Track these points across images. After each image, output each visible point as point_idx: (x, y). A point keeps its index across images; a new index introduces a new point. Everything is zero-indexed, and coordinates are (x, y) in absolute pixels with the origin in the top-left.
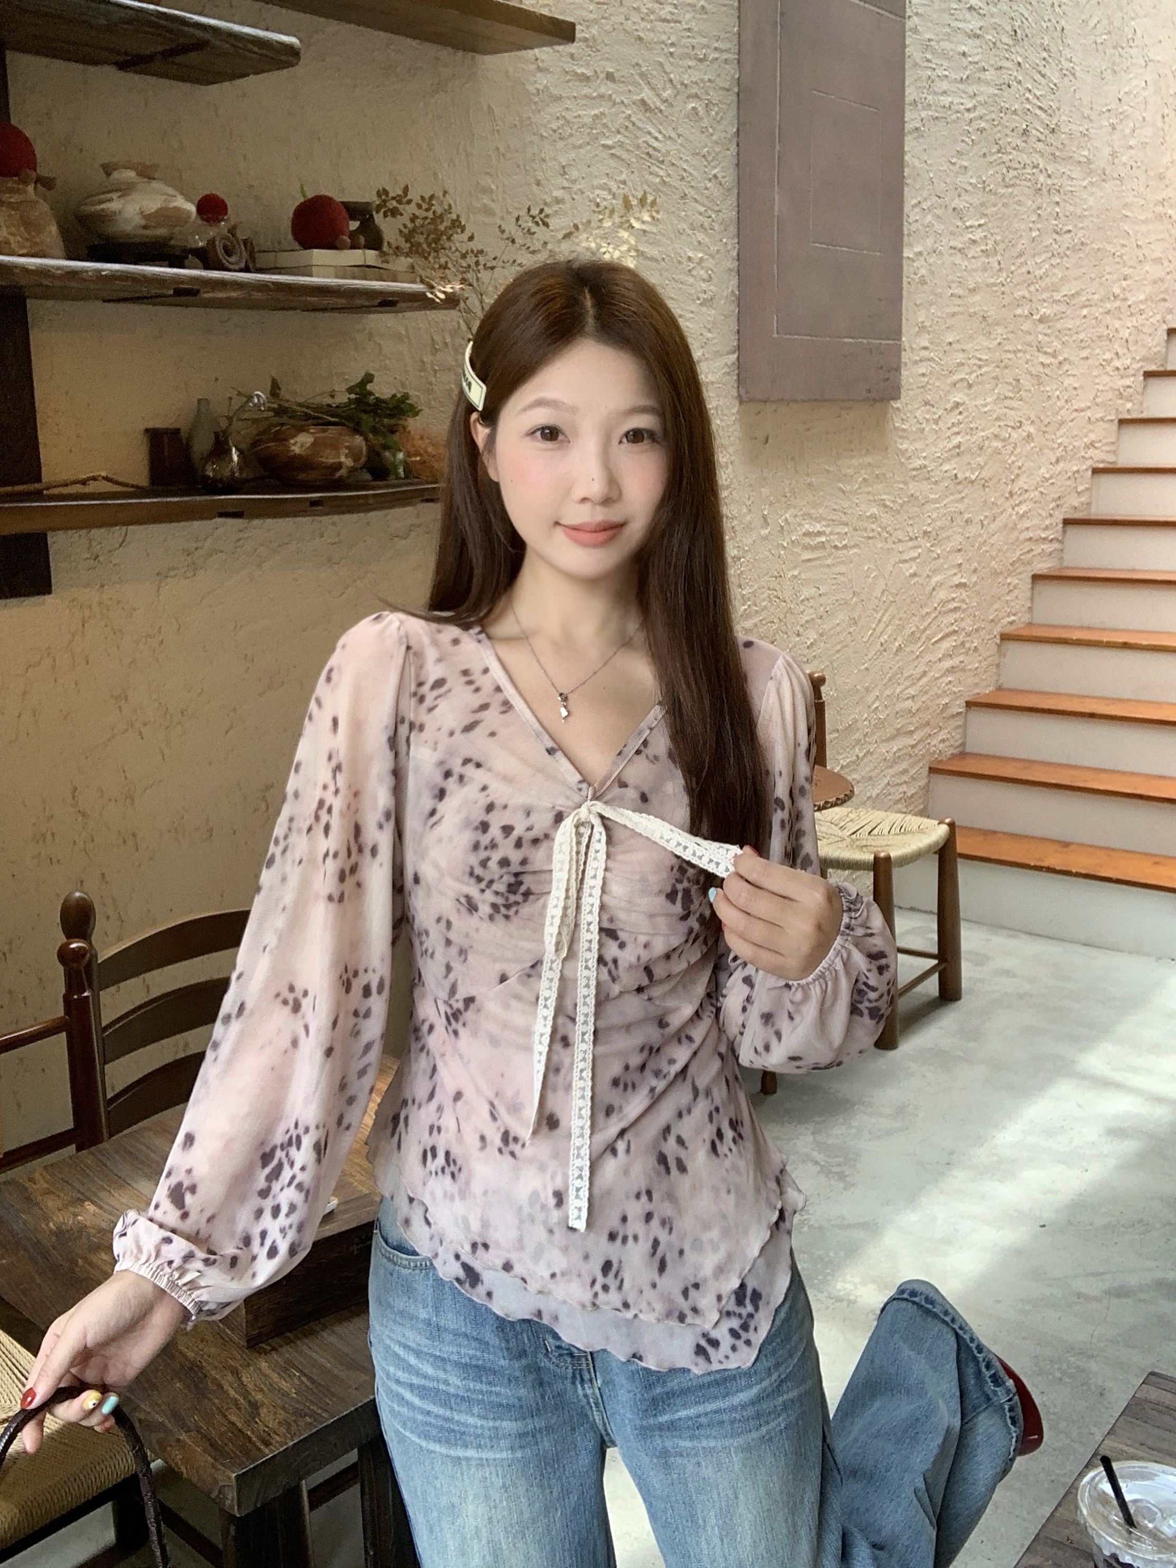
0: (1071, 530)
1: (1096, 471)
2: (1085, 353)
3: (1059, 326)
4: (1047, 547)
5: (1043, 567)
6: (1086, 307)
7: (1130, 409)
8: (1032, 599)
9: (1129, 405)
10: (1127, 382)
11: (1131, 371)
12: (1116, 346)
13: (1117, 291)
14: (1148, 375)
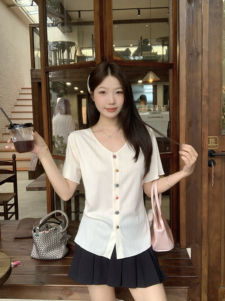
2: (6, 102)
3: (3, 98)
4: (3, 130)
5: (4, 133)
6: (6, 95)
7: (13, 110)
8: (2, 137)
10: (12, 106)
11: (12, 105)
12: (10, 101)
13: (10, 93)
14: (15, 106)
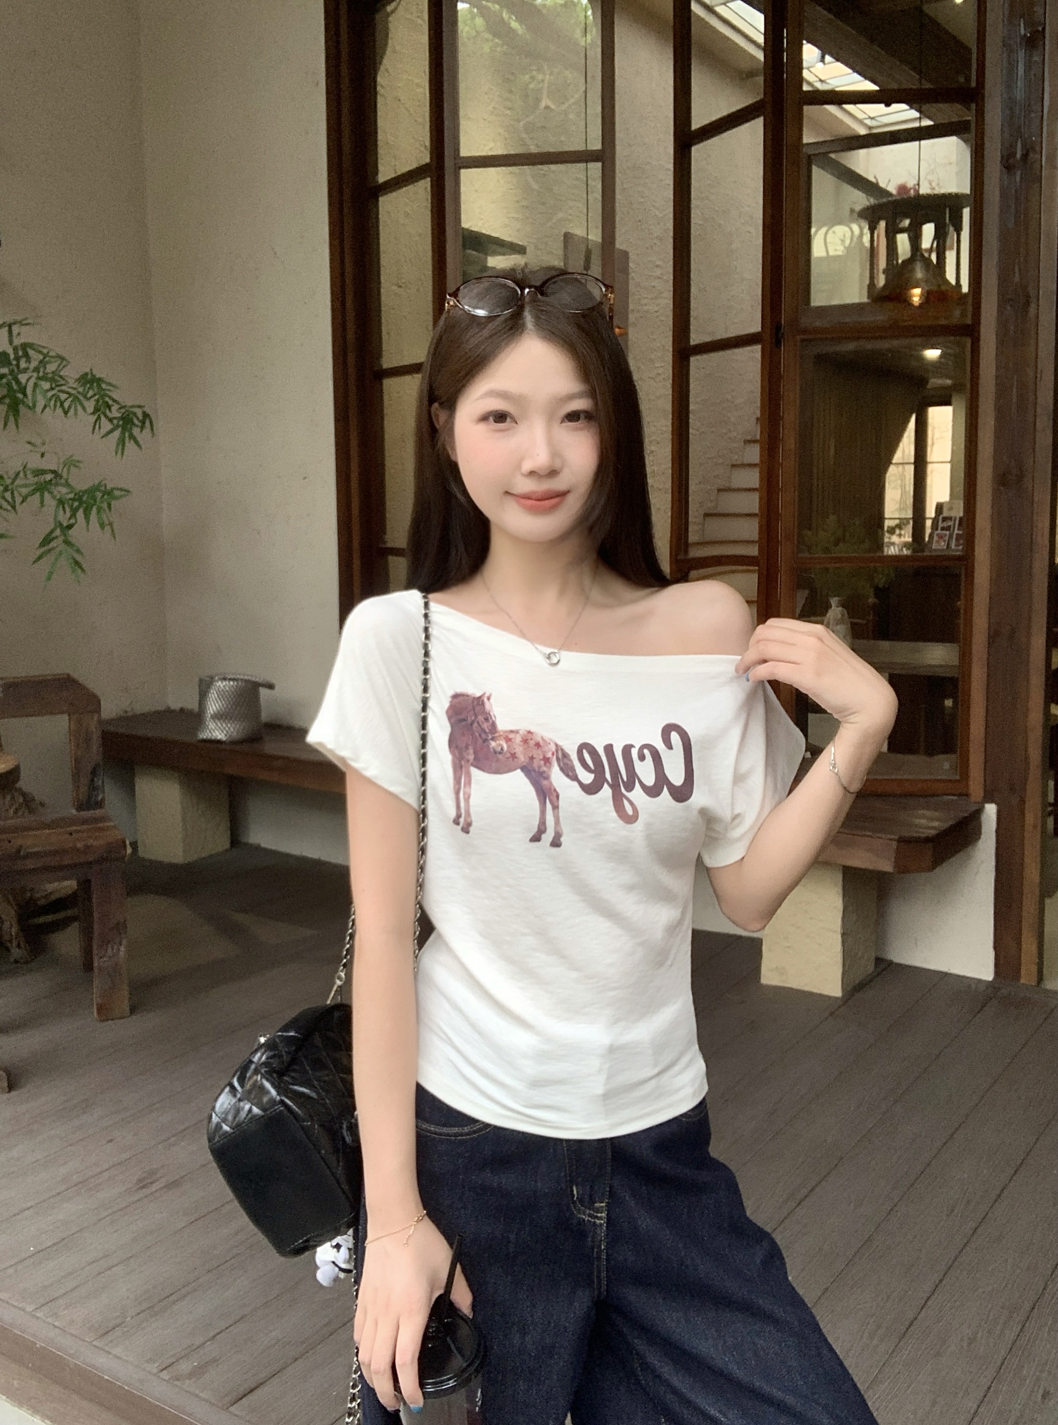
0: (707, 519)
1: (719, 490)
9: (736, 457)
10: (735, 445)
11: (737, 440)
12: (729, 426)
